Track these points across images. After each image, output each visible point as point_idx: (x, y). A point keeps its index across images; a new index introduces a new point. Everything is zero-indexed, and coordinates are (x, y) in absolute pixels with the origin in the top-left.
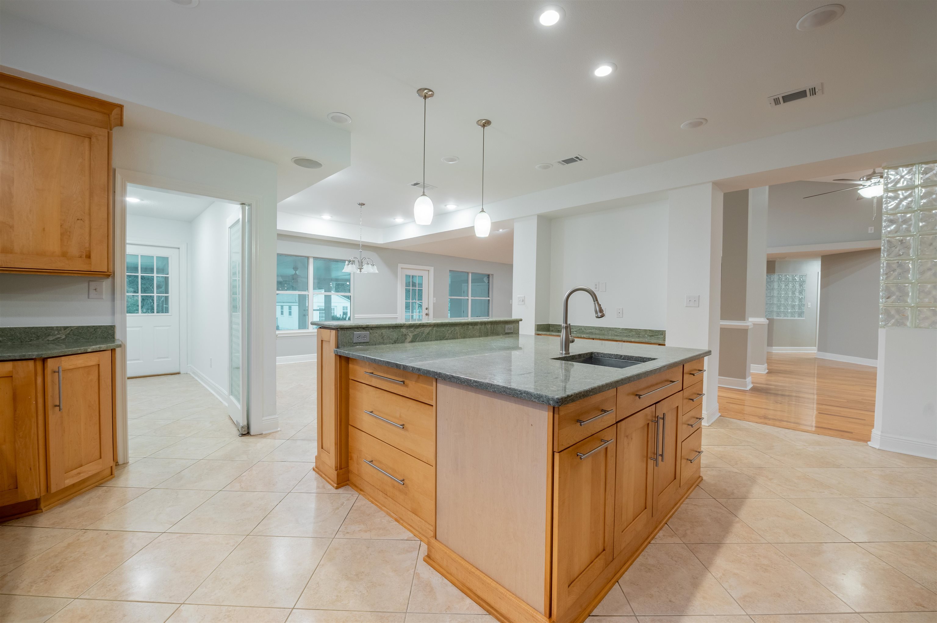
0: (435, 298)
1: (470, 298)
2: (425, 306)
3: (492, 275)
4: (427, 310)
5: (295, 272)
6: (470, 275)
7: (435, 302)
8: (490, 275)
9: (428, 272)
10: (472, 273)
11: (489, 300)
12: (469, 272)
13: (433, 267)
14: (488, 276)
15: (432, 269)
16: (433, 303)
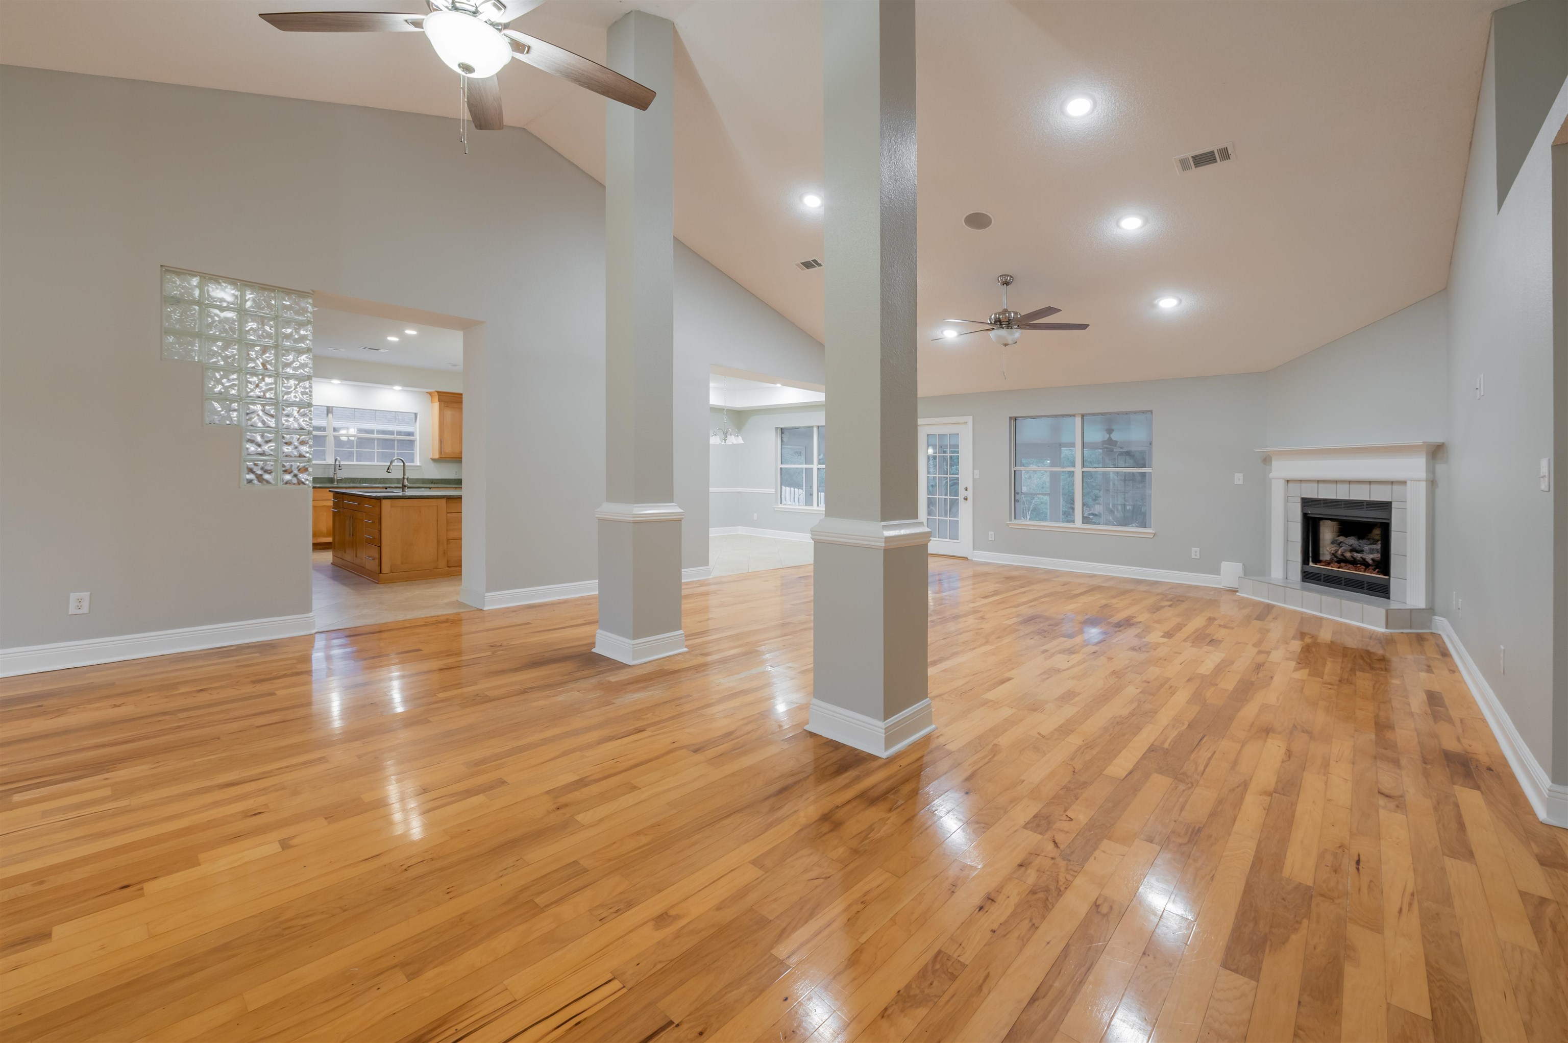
1: (1079, 470)
2: (963, 484)
4: (967, 491)
6: (1079, 419)
9: (966, 425)
10: (1086, 415)
11: (1144, 477)
15: (970, 420)
16: (974, 479)
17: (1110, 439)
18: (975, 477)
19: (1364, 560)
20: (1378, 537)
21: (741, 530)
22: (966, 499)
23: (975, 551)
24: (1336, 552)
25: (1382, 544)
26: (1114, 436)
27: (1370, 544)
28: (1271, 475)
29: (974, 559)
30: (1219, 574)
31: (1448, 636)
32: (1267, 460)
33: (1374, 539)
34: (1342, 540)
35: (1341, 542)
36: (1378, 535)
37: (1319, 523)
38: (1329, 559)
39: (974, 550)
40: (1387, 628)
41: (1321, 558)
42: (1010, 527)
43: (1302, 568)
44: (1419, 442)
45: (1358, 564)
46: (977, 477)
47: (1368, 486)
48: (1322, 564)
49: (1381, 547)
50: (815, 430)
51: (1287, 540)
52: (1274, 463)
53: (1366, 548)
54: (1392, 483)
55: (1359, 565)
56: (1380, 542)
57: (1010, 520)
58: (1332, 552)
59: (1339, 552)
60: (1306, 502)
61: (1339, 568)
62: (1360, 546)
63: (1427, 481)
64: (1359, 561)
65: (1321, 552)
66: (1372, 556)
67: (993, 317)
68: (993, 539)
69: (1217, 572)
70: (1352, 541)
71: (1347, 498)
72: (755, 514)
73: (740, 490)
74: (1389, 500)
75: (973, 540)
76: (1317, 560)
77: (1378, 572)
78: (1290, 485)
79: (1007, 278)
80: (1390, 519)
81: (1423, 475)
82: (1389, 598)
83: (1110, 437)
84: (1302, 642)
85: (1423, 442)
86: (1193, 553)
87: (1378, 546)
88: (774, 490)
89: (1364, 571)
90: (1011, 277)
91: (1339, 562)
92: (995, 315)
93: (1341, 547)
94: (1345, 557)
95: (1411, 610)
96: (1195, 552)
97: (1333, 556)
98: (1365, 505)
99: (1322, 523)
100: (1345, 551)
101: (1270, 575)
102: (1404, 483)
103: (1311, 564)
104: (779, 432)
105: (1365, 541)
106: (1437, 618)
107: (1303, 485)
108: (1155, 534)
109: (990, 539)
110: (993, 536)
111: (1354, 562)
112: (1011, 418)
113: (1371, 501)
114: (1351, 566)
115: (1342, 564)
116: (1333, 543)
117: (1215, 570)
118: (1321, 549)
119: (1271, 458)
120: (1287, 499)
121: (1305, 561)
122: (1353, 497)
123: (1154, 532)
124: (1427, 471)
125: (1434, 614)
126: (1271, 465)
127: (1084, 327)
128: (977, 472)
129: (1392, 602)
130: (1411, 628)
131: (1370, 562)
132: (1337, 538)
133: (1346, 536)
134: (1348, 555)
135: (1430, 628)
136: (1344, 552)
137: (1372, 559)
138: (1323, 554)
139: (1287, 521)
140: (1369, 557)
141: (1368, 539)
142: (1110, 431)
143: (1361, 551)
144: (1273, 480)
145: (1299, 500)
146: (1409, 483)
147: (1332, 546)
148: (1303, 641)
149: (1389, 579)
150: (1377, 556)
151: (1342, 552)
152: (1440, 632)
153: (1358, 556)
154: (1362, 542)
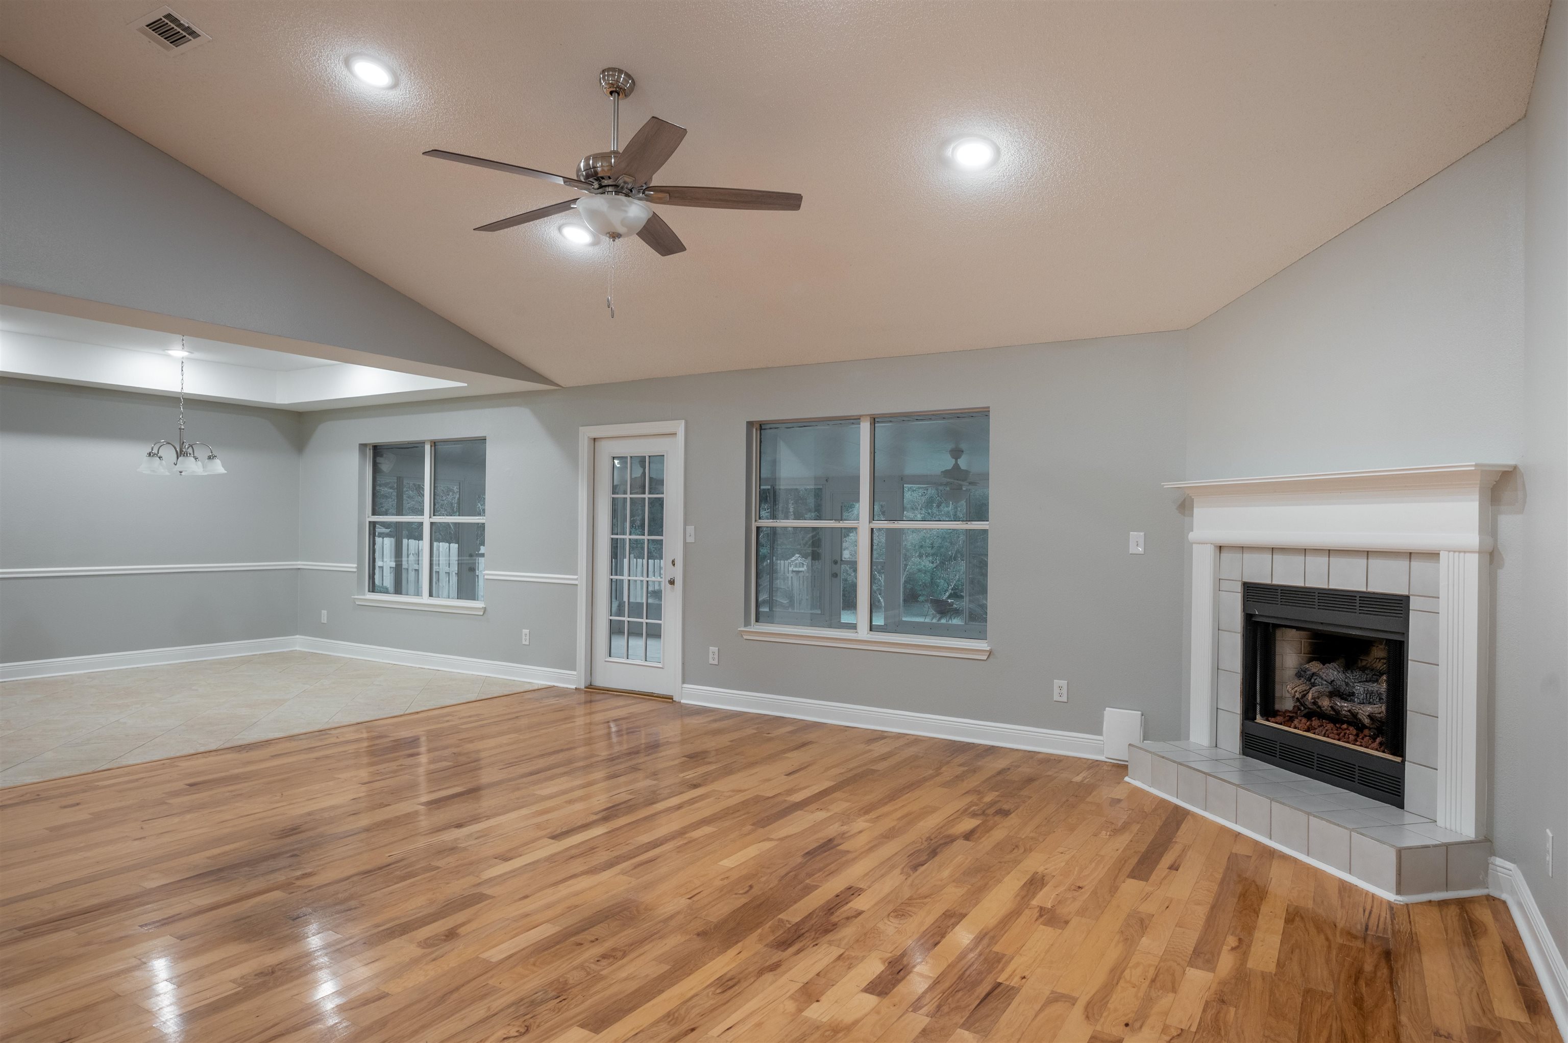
1: (864, 525)
2: (668, 553)
6: (864, 427)
13: (683, 422)
15: (680, 429)
16: (685, 544)
17: (956, 466)
18: (688, 541)
19: (1354, 715)
20: (1380, 666)
21: (299, 643)
22: (672, 582)
23: (685, 685)
24: (1304, 696)
25: (1388, 681)
26: (963, 463)
27: (1366, 681)
28: (1192, 536)
29: (682, 701)
30: (1101, 734)
31: (1520, 905)
32: (1185, 506)
33: (1372, 670)
34: (1314, 670)
35: (1313, 674)
36: (1380, 659)
37: (1275, 634)
38: (1291, 708)
39: (684, 682)
40: (1399, 892)
41: (1277, 707)
42: (745, 637)
43: (1243, 725)
44: (1466, 462)
45: (1343, 722)
46: (690, 540)
47: (1362, 562)
48: (1279, 719)
49: (1388, 690)
50: (427, 448)
51: (1217, 669)
52: (1199, 512)
53: (1359, 689)
54: (1410, 555)
55: (1345, 726)
56: (1384, 677)
57: (747, 623)
58: (1297, 695)
59: (1310, 696)
60: (1252, 592)
61: (1308, 730)
62: (1347, 684)
63: (1480, 552)
64: (1345, 716)
65: (1277, 694)
66: (1369, 709)
67: (582, 165)
68: (716, 662)
69: (1096, 728)
70: (1332, 673)
71: (1323, 585)
72: (324, 612)
73: (300, 564)
74: (1406, 593)
75: (683, 664)
76: (1270, 712)
77: (1381, 744)
78: (1225, 555)
79: (619, 77)
80: (1405, 633)
81: (1472, 538)
82: (1401, 806)
83: (956, 463)
84: (1210, 975)
85: (1476, 465)
86: (1056, 691)
87: (1382, 687)
88: (355, 565)
89: (1354, 742)
90: (628, 76)
91: (1309, 716)
92: (587, 159)
93: (1313, 685)
94: (1319, 707)
95: (1447, 846)
96: (1060, 689)
97: (1298, 704)
98: (1358, 602)
99: (1279, 633)
100: (1321, 695)
101: (1188, 738)
102: (1433, 556)
103: (1259, 719)
104: (369, 453)
105: (1357, 674)
106: (1499, 861)
107: (1247, 556)
108: (990, 653)
109: (711, 661)
110: (716, 657)
111: (1335, 718)
112: (750, 424)
113: (1369, 593)
114: (1330, 726)
115: (1315, 722)
116: (1299, 675)
117: (1093, 725)
118: (1277, 687)
119: (1192, 501)
120: (1218, 582)
121: (1248, 714)
122: (1336, 584)
123: (988, 649)
124: (1481, 531)
125: (1493, 853)
126: (1192, 516)
127: (791, 201)
128: (691, 529)
129: (1408, 818)
130: (1447, 888)
131: (1367, 721)
132: (1307, 666)
133: (1324, 662)
134: (1325, 703)
135: (1484, 885)
136: (1318, 698)
137: (1370, 717)
138: (1282, 698)
139: (1218, 628)
140: (1365, 711)
141: (1363, 669)
142: (956, 453)
143: (1347, 696)
144: (1194, 546)
145: (1239, 588)
146: (1443, 555)
147: (1298, 682)
148: (1213, 970)
149: (1403, 762)
150: (1379, 709)
151: (1313, 698)
152: (1504, 896)
153: (1344, 706)
154: (1351, 676)
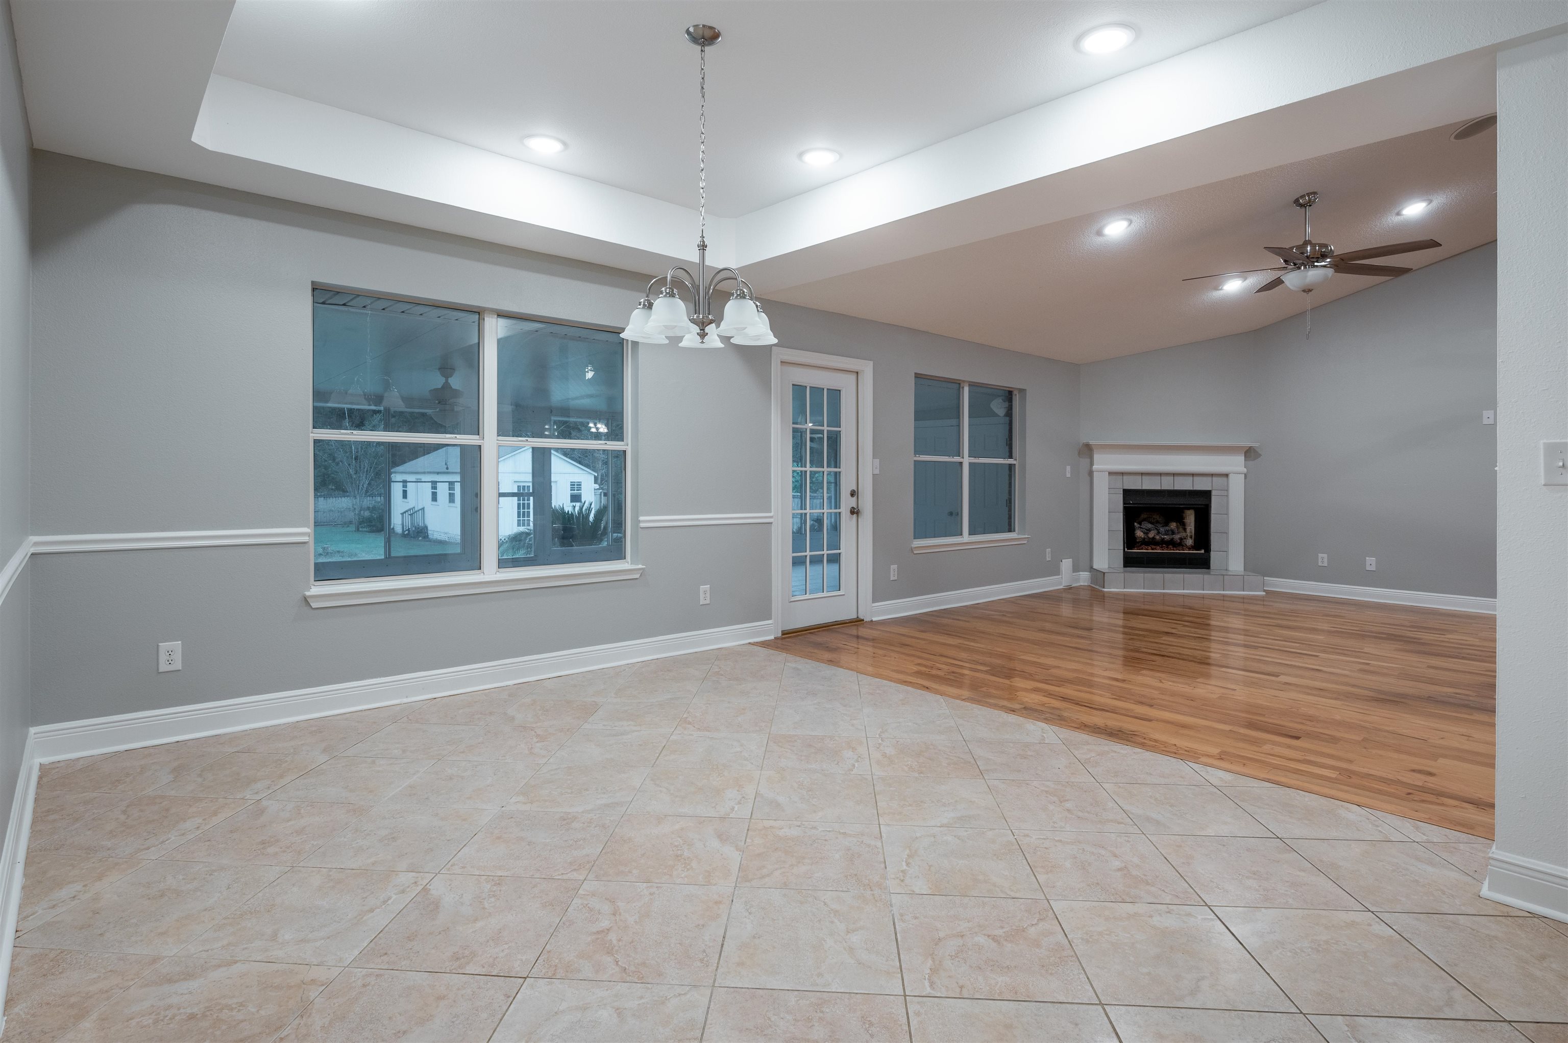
0: (877, 461)
1: (966, 460)
2: (847, 485)
3: (1022, 391)
4: (855, 498)
5: (443, 380)
6: (966, 390)
7: (877, 472)
8: (1015, 392)
9: (854, 377)
10: (972, 385)
11: (1011, 467)
12: (964, 381)
13: (871, 363)
14: (1009, 395)
15: (867, 369)
18: (875, 473)
19: (1172, 540)
22: (854, 512)
23: (874, 605)
28: (1094, 467)
29: (874, 619)
30: (1060, 575)
39: (874, 601)
42: (915, 552)
43: (1126, 555)
51: (1108, 530)
52: (1098, 456)
54: (1214, 475)
55: (1165, 545)
60: (1127, 493)
61: (1149, 550)
63: (1246, 474)
68: (896, 578)
71: (1172, 488)
74: (1209, 489)
75: (873, 585)
78: (1114, 477)
80: (1209, 503)
81: (1242, 469)
82: (1209, 568)
85: (1235, 445)
91: (1147, 544)
94: (1155, 539)
96: (1049, 554)
98: (1187, 494)
102: (1225, 475)
109: (892, 578)
110: (896, 573)
113: (1191, 490)
114: (1159, 547)
117: (1056, 571)
119: (1094, 450)
120: (1109, 490)
122: (1178, 488)
123: (1021, 536)
124: (1245, 467)
126: (1094, 457)
131: (1178, 541)
134: (1157, 537)
137: (1180, 539)
139: (1109, 511)
140: (1177, 537)
144: (1096, 472)
145: (1121, 492)
146: (1229, 475)
149: (1210, 552)
151: (1152, 536)
